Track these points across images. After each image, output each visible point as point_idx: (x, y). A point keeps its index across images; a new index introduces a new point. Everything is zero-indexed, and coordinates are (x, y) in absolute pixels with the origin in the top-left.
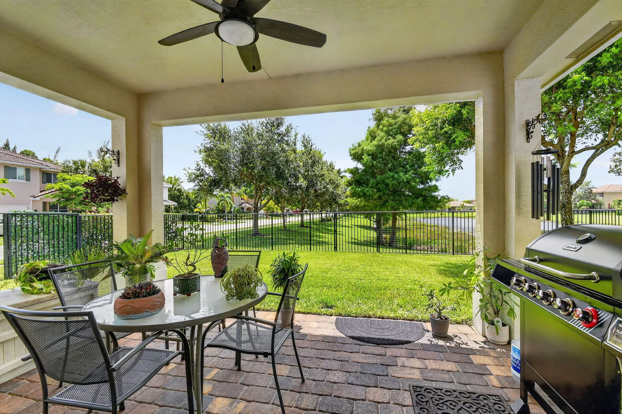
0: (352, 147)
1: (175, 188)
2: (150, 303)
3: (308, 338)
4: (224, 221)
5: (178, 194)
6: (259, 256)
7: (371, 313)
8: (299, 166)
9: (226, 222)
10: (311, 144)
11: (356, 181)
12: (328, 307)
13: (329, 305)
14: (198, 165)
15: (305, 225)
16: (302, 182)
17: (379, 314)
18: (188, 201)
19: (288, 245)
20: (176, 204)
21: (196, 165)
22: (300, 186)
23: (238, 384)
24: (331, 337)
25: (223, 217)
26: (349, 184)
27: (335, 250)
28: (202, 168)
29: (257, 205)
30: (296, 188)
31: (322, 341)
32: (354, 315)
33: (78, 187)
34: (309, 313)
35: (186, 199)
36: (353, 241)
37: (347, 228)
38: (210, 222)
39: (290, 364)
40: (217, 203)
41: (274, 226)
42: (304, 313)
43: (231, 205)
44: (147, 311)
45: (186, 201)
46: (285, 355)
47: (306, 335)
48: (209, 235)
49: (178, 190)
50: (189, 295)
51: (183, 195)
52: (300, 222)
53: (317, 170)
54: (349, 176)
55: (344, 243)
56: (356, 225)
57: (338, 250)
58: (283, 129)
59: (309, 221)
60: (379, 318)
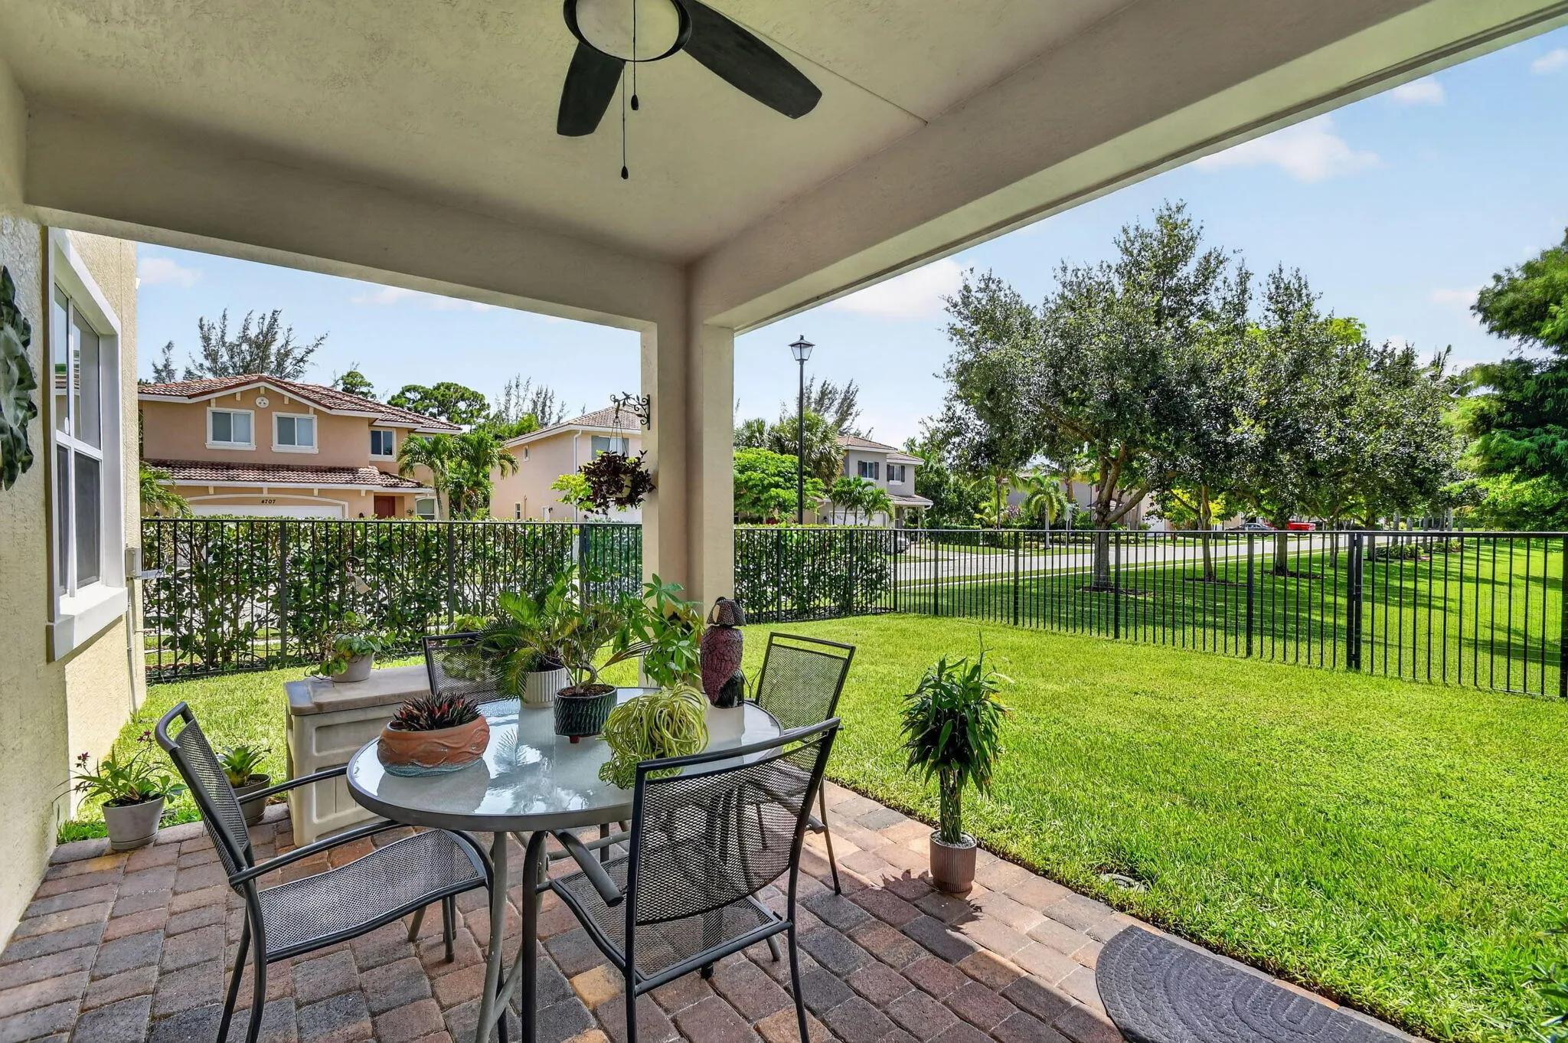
0: (1491, 284)
1: (932, 467)
2: (423, 747)
3: (965, 963)
4: (1042, 546)
5: (936, 479)
6: (847, 663)
7: (1292, 960)
8: (1243, 380)
9: (1045, 549)
10: (1305, 300)
11: (1513, 406)
12: (1133, 873)
13: (1142, 867)
14: (949, 409)
15: (1291, 567)
16: (1248, 432)
17: (1328, 975)
18: (958, 497)
19: (1189, 630)
20: (931, 503)
21: (945, 410)
22: (1240, 443)
23: (670, 1016)
24: (1047, 993)
25: (1041, 537)
26: (1483, 423)
27: (1349, 664)
28: (958, 414)
29: (1107, 505)
30: (1230, 451)
31: (1003, 995)
32: (1213, 940)
33: (749, 473)
34: (1046, 874)
35: (955, 491)
36: (1501, 637)
37: (1485, 589)
38: (1009, 548)
39: (836, 1026)
40: (1025, 499)
41: (1123, 569)
42: (1031, 868)
43: (1062, 506)
44: (413, 764)
45: (953, 497)
46: (850, 986)
47: (969, 949)
48: (956, 583)
49: (937, 471)
50: (574, 740)
51: (947, 482)
52: (1200, 565)
53: (1317, 387)
54: (1481, 395)
55: (1437, 641)
56: (1536, 579)
57: (1365, 667)
58: (1188, 270)
59: (1244, 560)
60: (1325, 992)
